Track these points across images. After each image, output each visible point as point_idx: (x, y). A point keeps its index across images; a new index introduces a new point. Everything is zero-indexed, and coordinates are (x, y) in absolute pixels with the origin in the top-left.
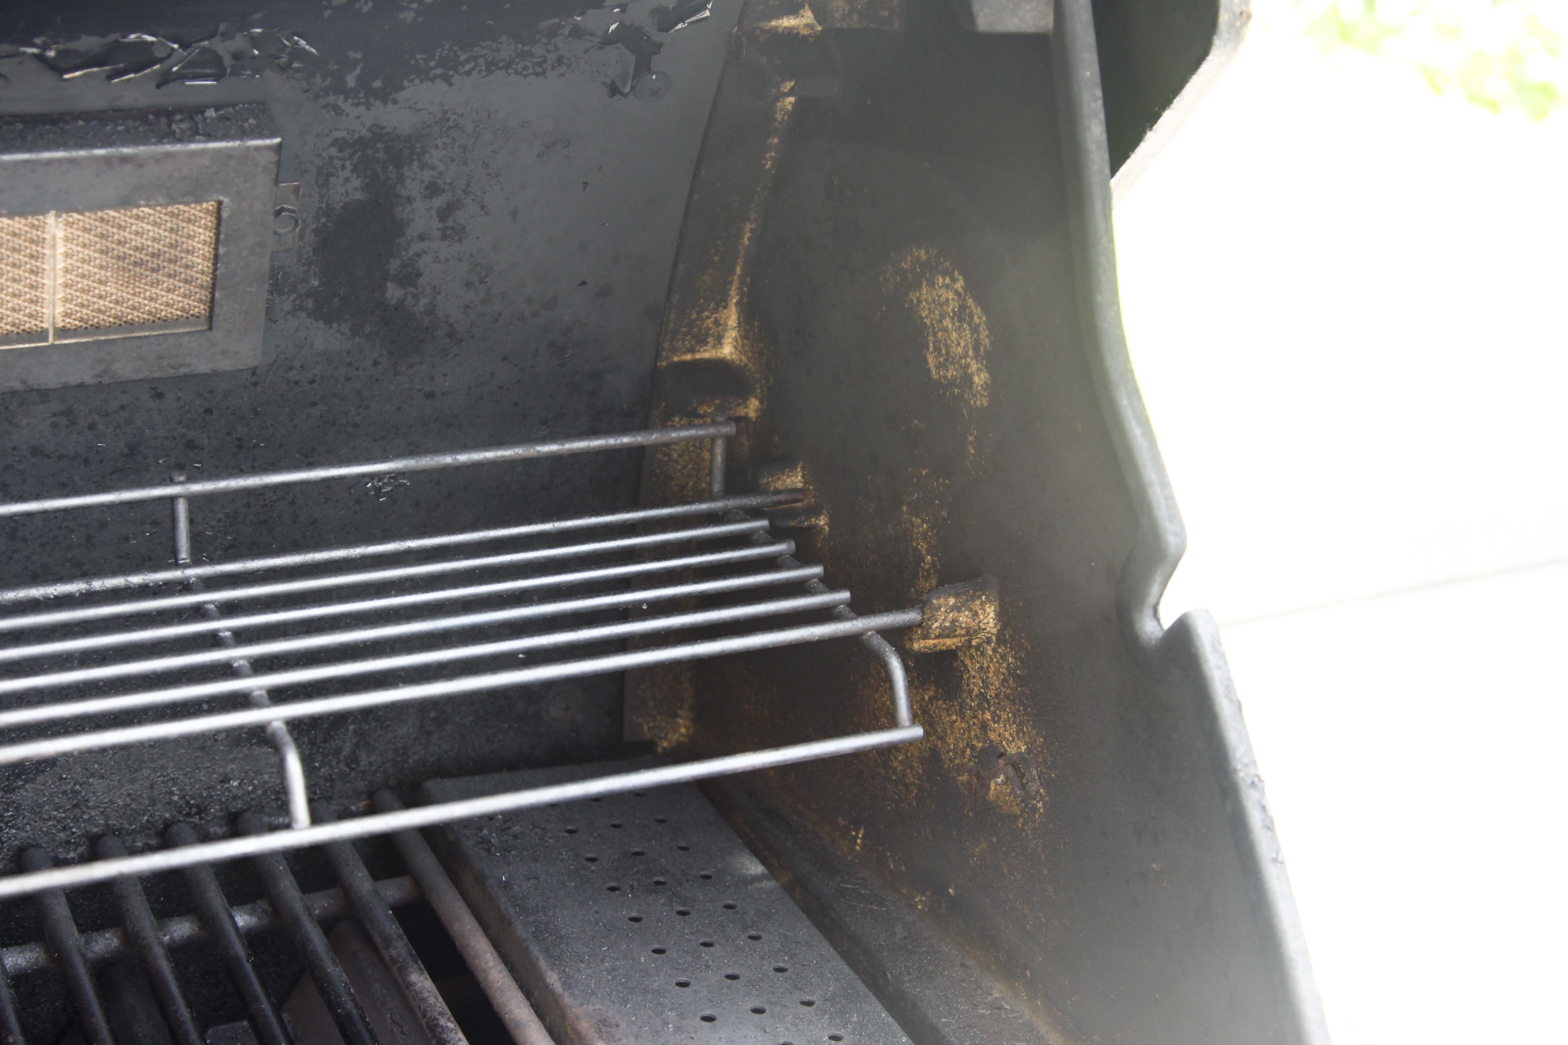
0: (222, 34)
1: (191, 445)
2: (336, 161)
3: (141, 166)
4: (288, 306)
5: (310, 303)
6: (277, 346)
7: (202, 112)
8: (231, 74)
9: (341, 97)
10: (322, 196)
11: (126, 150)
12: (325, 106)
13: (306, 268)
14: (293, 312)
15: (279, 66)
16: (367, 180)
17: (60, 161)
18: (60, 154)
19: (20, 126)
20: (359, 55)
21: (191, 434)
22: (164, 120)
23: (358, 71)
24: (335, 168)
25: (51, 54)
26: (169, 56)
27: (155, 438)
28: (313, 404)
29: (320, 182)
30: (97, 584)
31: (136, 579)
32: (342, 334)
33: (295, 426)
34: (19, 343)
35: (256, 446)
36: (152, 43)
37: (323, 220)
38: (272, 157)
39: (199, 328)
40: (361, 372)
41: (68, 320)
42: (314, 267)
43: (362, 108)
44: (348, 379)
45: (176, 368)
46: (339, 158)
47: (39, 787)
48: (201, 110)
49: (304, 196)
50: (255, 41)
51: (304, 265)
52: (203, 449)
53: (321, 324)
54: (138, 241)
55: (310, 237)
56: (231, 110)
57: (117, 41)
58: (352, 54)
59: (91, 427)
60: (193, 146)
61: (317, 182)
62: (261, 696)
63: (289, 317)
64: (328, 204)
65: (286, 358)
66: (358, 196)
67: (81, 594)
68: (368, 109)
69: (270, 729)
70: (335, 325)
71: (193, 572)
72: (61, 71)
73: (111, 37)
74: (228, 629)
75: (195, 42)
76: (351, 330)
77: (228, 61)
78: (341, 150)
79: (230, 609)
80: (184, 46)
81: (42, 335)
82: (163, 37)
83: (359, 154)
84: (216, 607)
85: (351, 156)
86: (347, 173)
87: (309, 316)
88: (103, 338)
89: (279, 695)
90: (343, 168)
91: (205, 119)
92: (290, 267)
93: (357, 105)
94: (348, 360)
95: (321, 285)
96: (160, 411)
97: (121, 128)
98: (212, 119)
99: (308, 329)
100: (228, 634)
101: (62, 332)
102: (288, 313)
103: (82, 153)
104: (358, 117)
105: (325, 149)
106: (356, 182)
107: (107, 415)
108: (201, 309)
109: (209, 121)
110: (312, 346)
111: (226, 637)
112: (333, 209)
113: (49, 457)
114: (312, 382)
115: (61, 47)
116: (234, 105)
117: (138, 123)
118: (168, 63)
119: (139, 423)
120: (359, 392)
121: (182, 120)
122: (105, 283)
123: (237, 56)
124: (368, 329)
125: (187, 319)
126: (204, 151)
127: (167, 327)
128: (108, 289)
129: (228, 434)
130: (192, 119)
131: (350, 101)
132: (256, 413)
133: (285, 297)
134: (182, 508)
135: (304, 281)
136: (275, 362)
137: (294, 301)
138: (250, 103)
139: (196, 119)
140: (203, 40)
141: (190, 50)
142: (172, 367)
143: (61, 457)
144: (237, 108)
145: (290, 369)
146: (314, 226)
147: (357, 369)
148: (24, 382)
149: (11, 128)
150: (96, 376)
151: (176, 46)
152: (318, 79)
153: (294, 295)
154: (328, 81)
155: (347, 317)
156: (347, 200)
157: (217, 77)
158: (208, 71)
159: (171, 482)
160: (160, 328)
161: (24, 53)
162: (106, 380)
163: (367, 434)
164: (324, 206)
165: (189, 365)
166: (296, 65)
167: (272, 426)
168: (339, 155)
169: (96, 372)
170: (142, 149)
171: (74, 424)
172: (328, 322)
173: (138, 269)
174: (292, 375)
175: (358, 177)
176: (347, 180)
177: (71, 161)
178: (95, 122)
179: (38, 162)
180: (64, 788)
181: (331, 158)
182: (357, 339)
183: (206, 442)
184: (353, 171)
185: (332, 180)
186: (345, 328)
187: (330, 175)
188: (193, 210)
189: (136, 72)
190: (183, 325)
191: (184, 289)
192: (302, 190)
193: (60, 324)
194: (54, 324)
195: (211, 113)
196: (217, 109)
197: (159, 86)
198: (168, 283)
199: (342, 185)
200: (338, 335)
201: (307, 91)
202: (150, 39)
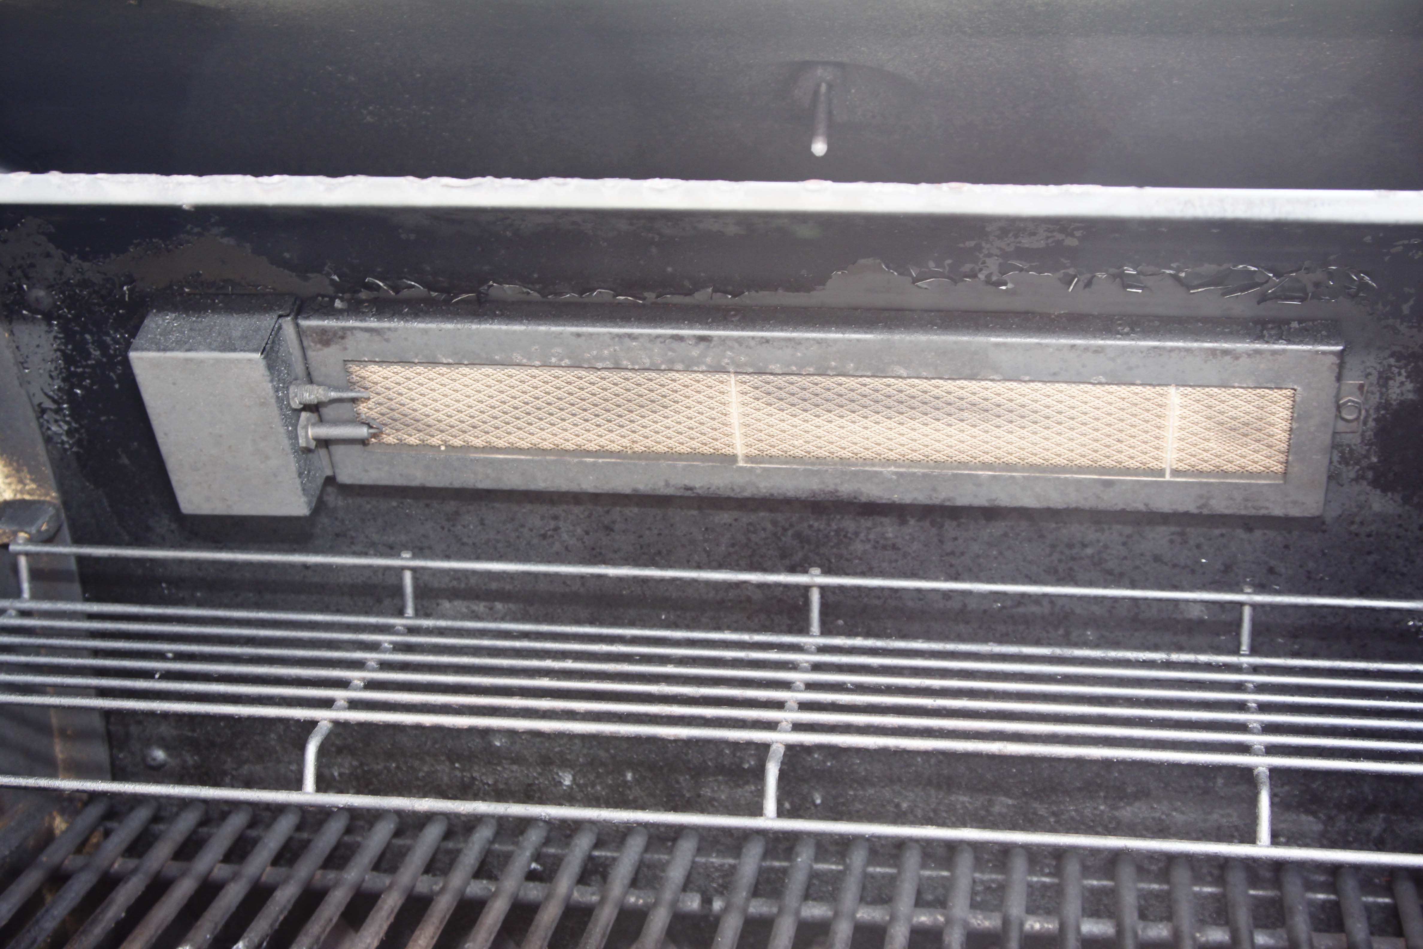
0: (1306, 269)
1: (1271, 571)
2: (1393, 368)
3: (1237, 358)
4: (1352, 475)
5: (1370, 475)
6: (1343, 504)
7: (1289, 323)
8: (1312, 297)
9: (1398, 321)
10: (1382, 394)
11: (1226, 346)
12: (1385, 327)
13: (1367, 447)
14: (1357, 479)
15: (1349, 294)
16: (1418, 385)
17: (1179, 349)
18: (1181, 344)
19: (1157, 323)
20: (1412, 291)
21: (1273, 563)
22: (1259, 327)
23: (1411, 302)
24: (1393, 373)
25: (1183, 275)
26: (1267, 282)
27: (1245, 562)
28: (1369, 553)
29: (1381, 383)
30: (1175, 657)
31: (1203, 658)
32: (1395, 502)
33: (1354, 568)
34: (1145, 476)
35: (1322, 579)
36: (1254, 271)
37: (1383, 412)
38: (1335, 360)
39: (1277, 482)
40: (1409, 533)
41: (1180, 464)
42: (1374, 447)
43: (1415, 330)
44: (1398, 537)
45: (1257, 510)
46: (1396, 367)
47: (1136, 810)
48: (1288, 322)
49: (1368, 392)
50: (1331, 275)
51: (1366, 445)
52: (1281, 575)
53: (1378, 492)
54: (1233, 413)
55: (1371, 424)
56: (1311, 324)
57: (1230, 268)
58: (1406, 290)
59: (1198, 546)
60: (1276, 347)
61: (1378, 383)
62: (1260, 749)
63: (1354, 483)
64: (1386, 400)
65: (1350, 515)
66: (1411, 396)
67: (1162, 662)
68: (1419, 331)
69: (1255, 772)
70: (1389, 494)
71: (1246, 660)
72: (1189, 287)
73: (1225, 266)
74: (1255, 702)
75: (1286, 273)
76: (1402, 499)
77: (1310, 289)
78: (1398, 361)
79: (1261, 688)
80: (1277, 275)
81: (1161, 472)
82: (1262, 268)
83: (1413, 364)
84: (1255, 687)
85: (1406, 366)
86: (1402, 379)
87: (1369, 484)
88: (1205, 480)
89: (1271, 750)
90: (1400, 374)
91: (1290, 328)
92: (1355, 445)
93: (1411, 327)
94: (1399, 522)
95: (1379, 462)
96: (1250, 542)
97: (1227, 330)
98: (1295, 329)
99: (1368, 494)
100: (1254, 705)
101: (1176, 472)
102: (1353, 480)
103: (1196, 345)
104: (1412, 337)
105: (1385, 359)
106: (1409, 386)
107: (1210, 539)
108: (1279, 468)
109: (1292, 330)
110: (1370, 508)
111: (1252, 707)
112: (1391, 404)
113: (1166, 564)
114: (1369, 535)
115: (1190, 270)
116: (1313, 320)
117: (1240, 328)
118: (1265, 286)
119: (1234, 549)
120: (1407, 549)
121: (1272, 328)
122: (1208, 440)
123: (1317, 285)
124: (1416, 500)
125: (1268, 474)
126: (1284, 351)
127: (1252, 478)
128: (1211, 445)
129: (1301, 566)
130: (1280, 328)
131: (1405, 324)
132: (1324, 554)
133: (1350, 468)
134: (1247, 612)
135: (1366, 457)
136: (1340, 516)
137: (1357, 471)
138: (1326, 320)
139: (1283, 328)
140: (1292, 272)
141: (1282, 278)
142: (1254, 508)
143: (1175, 566)
144: (1316, 323)
145: (1352, 523)
146: (1375, 416)
147: (1406, 530)
148: (1146, 505)
149: (1151, 324)
150: (1199, 507)
151: (1271, 275)
152: (1380, 306)
153: (1358, 467)
154: (1388, 308)
155: (1399, 488)
156: (1402, 398)
157: (1302, 300)
158: (1297, 295)
159: (1241, 591)
160: (1248, 478)
161: (1164, 273)
162: (1205, 511)
163: (1411, 583)
164: (1383, 401)
165: (1267, 508)
166: (1361, 294)
167: (1336, 565)
168: (1397, 364)
169: (1198, 505)
170: (1239, 345)
171: (1186, 542)
172: (1384, 490)
173: (1233, 433)
174: (1354, 528)
175: (1411, 382)
176: (1402, 383)
177: (1188, 350)
178: (1210, 325)
179: (1164, 348)
180: (1153, 815)
181: (1390, 366)
182: (1407, 507)
183: (1283, 570)
184: (1407, 377)
185: (1391, 383)
186: (1398, 497)
187: (1388, 378)
188: (1276, 394)
189: (1242, 291)
190: (1265, 478)
191: (1267, 451)
192: (1366, 388)
193: (1175, 467)
194: (1171, 466)
195: (1295, 325)
196: (1300, 322)
197: (1259, 303)
198: (1255, 446)
199: (1398, 387)
200: (1391, 502)
201: (1371, 314)
202: (1253, 269)
